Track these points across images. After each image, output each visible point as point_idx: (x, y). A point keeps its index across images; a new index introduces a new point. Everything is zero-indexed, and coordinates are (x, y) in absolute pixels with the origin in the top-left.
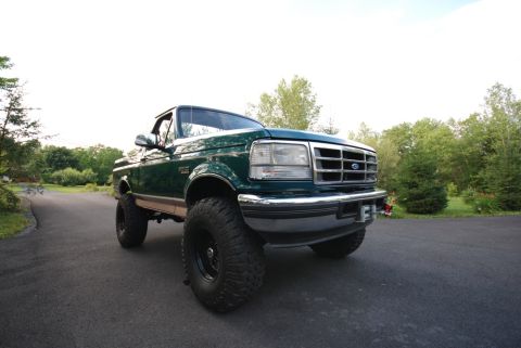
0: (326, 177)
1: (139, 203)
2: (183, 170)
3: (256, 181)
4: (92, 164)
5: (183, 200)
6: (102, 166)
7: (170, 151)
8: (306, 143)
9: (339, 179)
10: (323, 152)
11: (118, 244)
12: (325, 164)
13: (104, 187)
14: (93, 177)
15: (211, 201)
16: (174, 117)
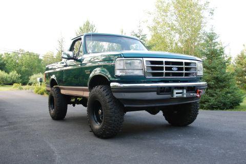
0: (154, 74)
1: (63, 92)
2: (87, 72)
3: (118, 77)
4: (16, 66)
5: (87, 88)
6: (23, 68)
7: (80, 61)
8: (142, 59)
9: (163, 76)
10: (152, 62)
11: (50, 118)
12: (153, 68)
13: (27, 86)
14: (18, 78)
15: (99, 87)
16: (83, 40)
